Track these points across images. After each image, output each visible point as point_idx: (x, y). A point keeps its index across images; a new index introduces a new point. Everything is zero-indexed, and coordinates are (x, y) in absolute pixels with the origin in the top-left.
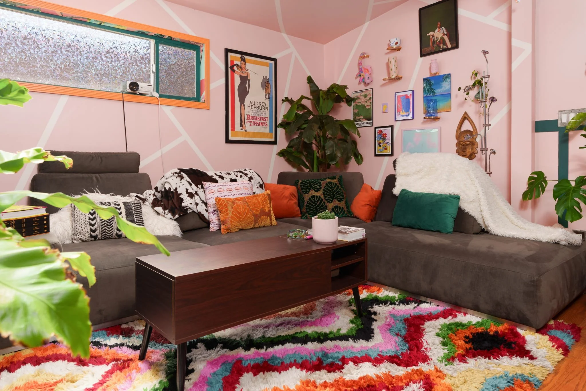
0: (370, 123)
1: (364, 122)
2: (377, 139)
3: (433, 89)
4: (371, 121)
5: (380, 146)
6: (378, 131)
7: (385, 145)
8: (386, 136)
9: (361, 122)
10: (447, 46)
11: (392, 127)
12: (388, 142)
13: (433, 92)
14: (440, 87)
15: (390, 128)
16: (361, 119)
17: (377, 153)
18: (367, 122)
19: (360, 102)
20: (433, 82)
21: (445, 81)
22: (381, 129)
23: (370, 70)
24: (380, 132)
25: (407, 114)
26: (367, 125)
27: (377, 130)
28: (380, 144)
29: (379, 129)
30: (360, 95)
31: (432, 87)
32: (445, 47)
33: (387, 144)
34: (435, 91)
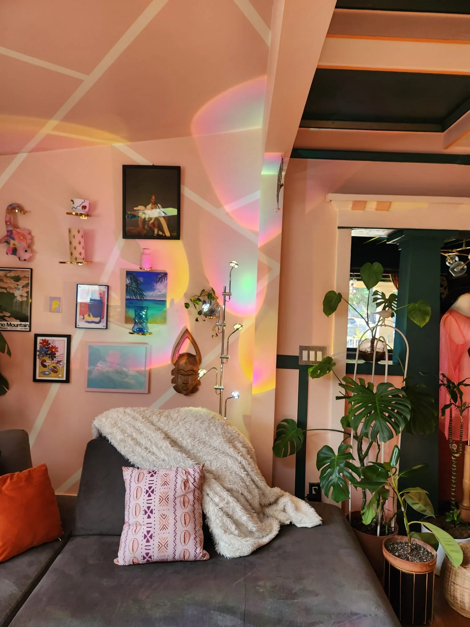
0: (25, 326)
1: (12, 323)
2: (38, 353)
3: (141, 290)
4: (28, 323)
5: (45, 366)
6: (41, 341)
7: (55, 365)
8: (57, 351)
9: (5, 323)
10: (163, 232)
11: (69, 337)
12: (60, 361)
13: (141, 295)
14: (152, 289)
15: (65, 339)
16: (5, 316)
17: (38, 378)
18: (20, 323)
19: (5, 288)
20: (141, 279)
21: (160, 282)
22: (47, 338)
23: (29, 237)
24: (46, 343)
25: (97, 319)
26: (19, 328)
27: (39, 339)
28: (45, 363)
29: (44, 338)
30: (6, 276)
31: (139, 287)
32: (161, 233)
33: (57, 363)
34: (145, 294)
